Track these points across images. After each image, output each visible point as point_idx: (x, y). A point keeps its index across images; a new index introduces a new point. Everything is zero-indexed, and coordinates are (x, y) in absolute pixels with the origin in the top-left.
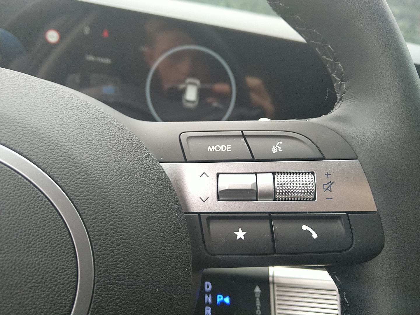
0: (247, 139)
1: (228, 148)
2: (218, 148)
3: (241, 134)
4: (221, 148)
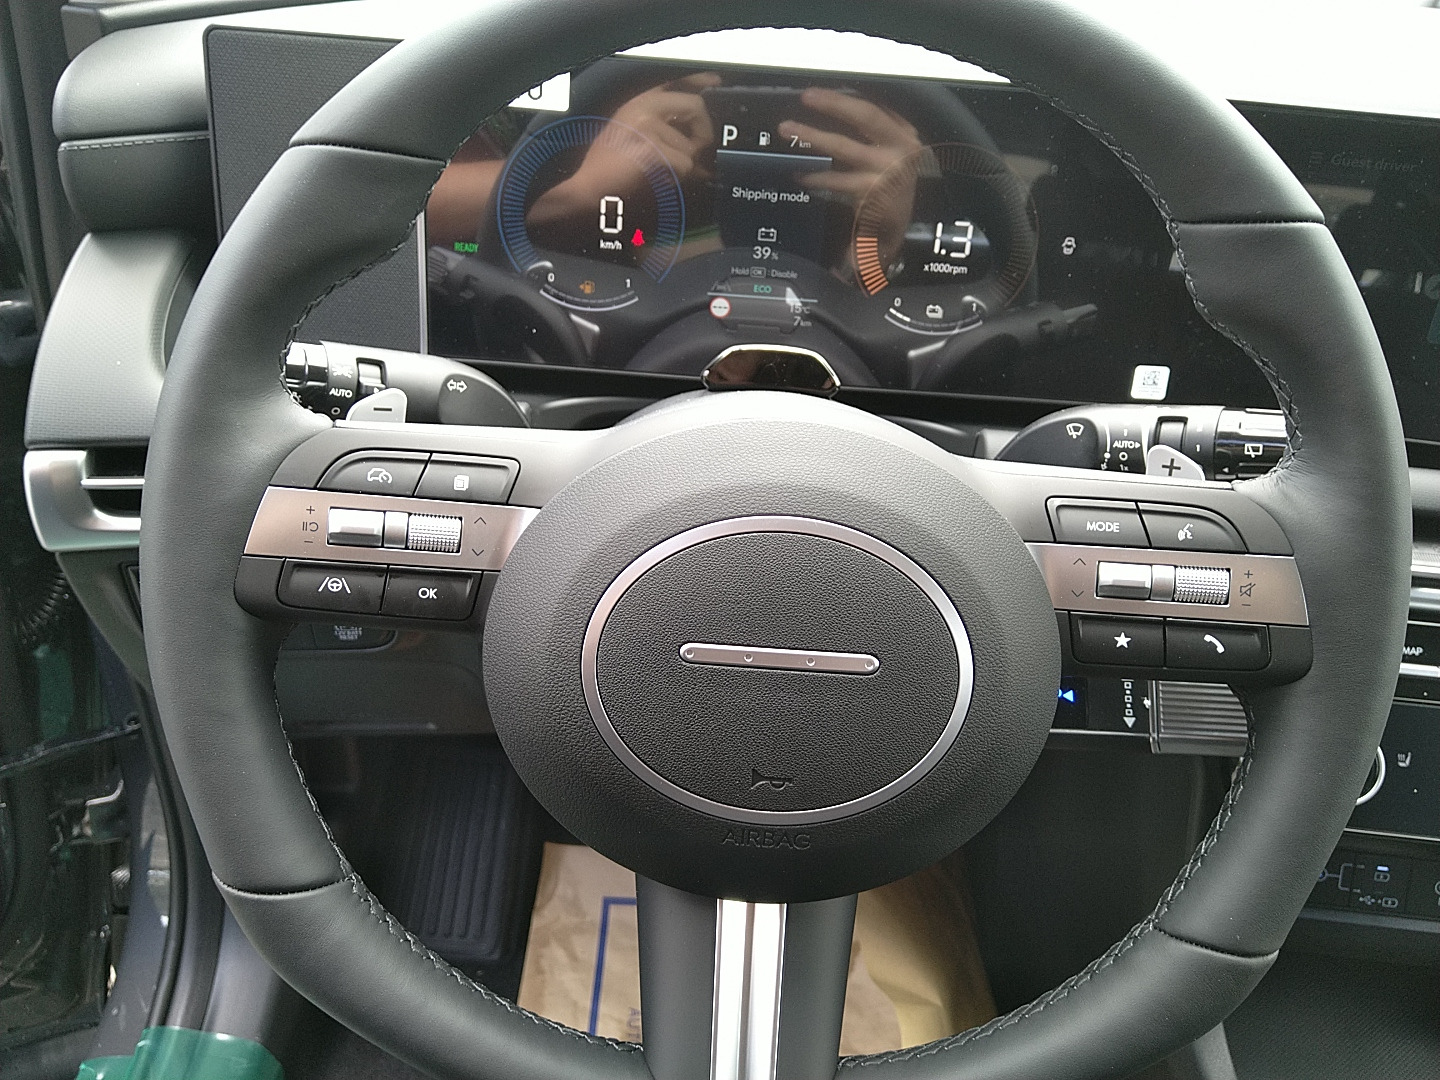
0: (1143, 516)
1: (1115, 528)
2: (1100, 527)
3: (1135, 507)
4: (1105, 527)
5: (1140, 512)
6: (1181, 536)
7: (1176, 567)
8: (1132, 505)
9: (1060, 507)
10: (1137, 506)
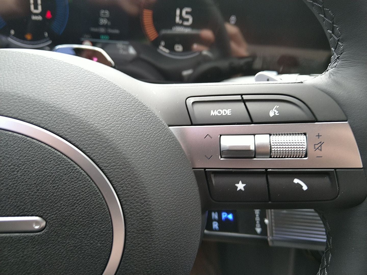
5: (244, 101)
6: (272, 114)
7: (270, 135)
8: (239, 97)
9: (194, 103)
10: (242, 98)
